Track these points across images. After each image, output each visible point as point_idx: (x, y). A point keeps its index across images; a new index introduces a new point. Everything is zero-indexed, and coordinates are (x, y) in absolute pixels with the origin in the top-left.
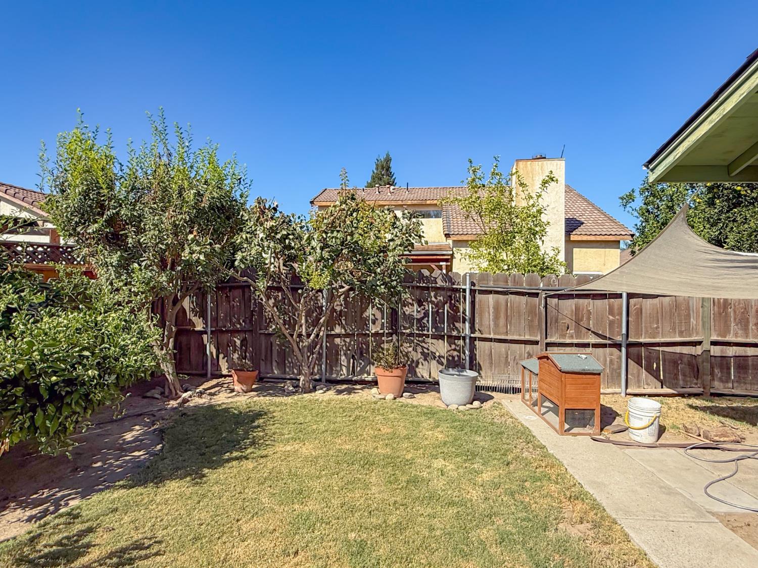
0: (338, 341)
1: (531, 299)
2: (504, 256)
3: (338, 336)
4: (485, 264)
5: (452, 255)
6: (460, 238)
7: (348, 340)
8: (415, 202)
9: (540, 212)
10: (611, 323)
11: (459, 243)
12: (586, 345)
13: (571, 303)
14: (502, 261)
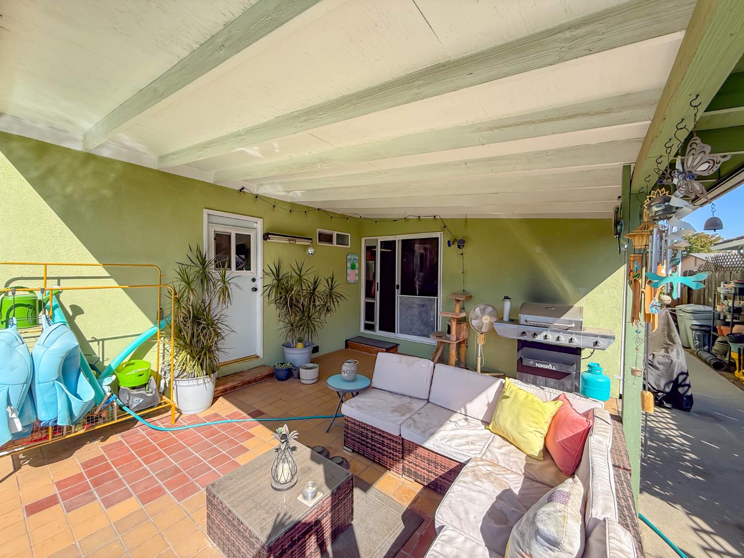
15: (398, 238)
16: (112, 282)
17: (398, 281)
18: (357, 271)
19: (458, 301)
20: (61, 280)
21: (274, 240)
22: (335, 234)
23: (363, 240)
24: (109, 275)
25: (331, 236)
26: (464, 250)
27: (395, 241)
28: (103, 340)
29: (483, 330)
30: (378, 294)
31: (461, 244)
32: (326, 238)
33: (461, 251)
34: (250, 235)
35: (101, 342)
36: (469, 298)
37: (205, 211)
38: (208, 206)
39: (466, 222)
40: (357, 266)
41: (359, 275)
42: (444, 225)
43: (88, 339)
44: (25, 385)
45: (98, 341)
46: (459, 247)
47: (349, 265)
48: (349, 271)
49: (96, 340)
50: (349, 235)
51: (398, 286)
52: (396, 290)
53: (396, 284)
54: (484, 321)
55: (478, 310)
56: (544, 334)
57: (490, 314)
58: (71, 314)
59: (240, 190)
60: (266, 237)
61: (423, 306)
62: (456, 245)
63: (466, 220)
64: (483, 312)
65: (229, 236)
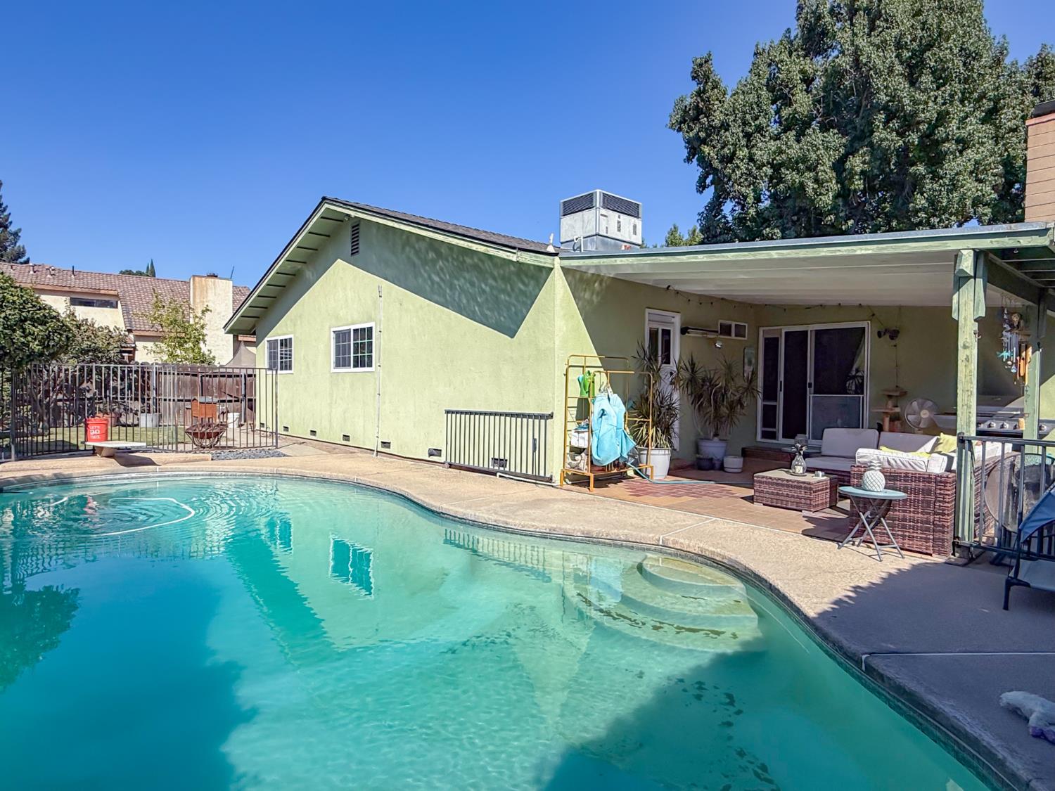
0: (60, 404)
1: (193, 378)
2: (178, 352)
3: (60, 400)
4: (165, 358)
5: (135, 348)
6: (142, 334)
7: (68, 403)
8: (87, 290)
9: (202, 327)
10: (238, 390)
11: (139, 338)
12: (224, 401)
13: (217, 379)
14: (177, 356)
15: (811, 328)
17: (810, 378)
19: (890, 397)
21: (693, 334)
22: (733, 324)
23: (761, 330)
25: (730, 327)
26: (896, 341)
27: (807, 332)
29: (922, 426)
30: (781, 395)
31: (894, 334)
32: (726, 330)
33: (893, 342)
34: (671, 331)
36: (904, 394)
37: (646, 310)
38: (648, 306)
39: (900, 309)
40: (753, 361)
42: (872, 312)
46: (892, 338)
47: (746, 360)
48: (746, 368)
50: (746, 325)
51: (810, 384)
52: (808, 389)
53: (808, 381)
54: (923, 416)
55: (915, 404)
56: (988, 423)
57: (930, 409)
59: (667, 289)
60: (684, 331)
61: (844, 406)
62: (887, 336)
63: (900, 308)
64: (921, 407)
65: (657, 331)
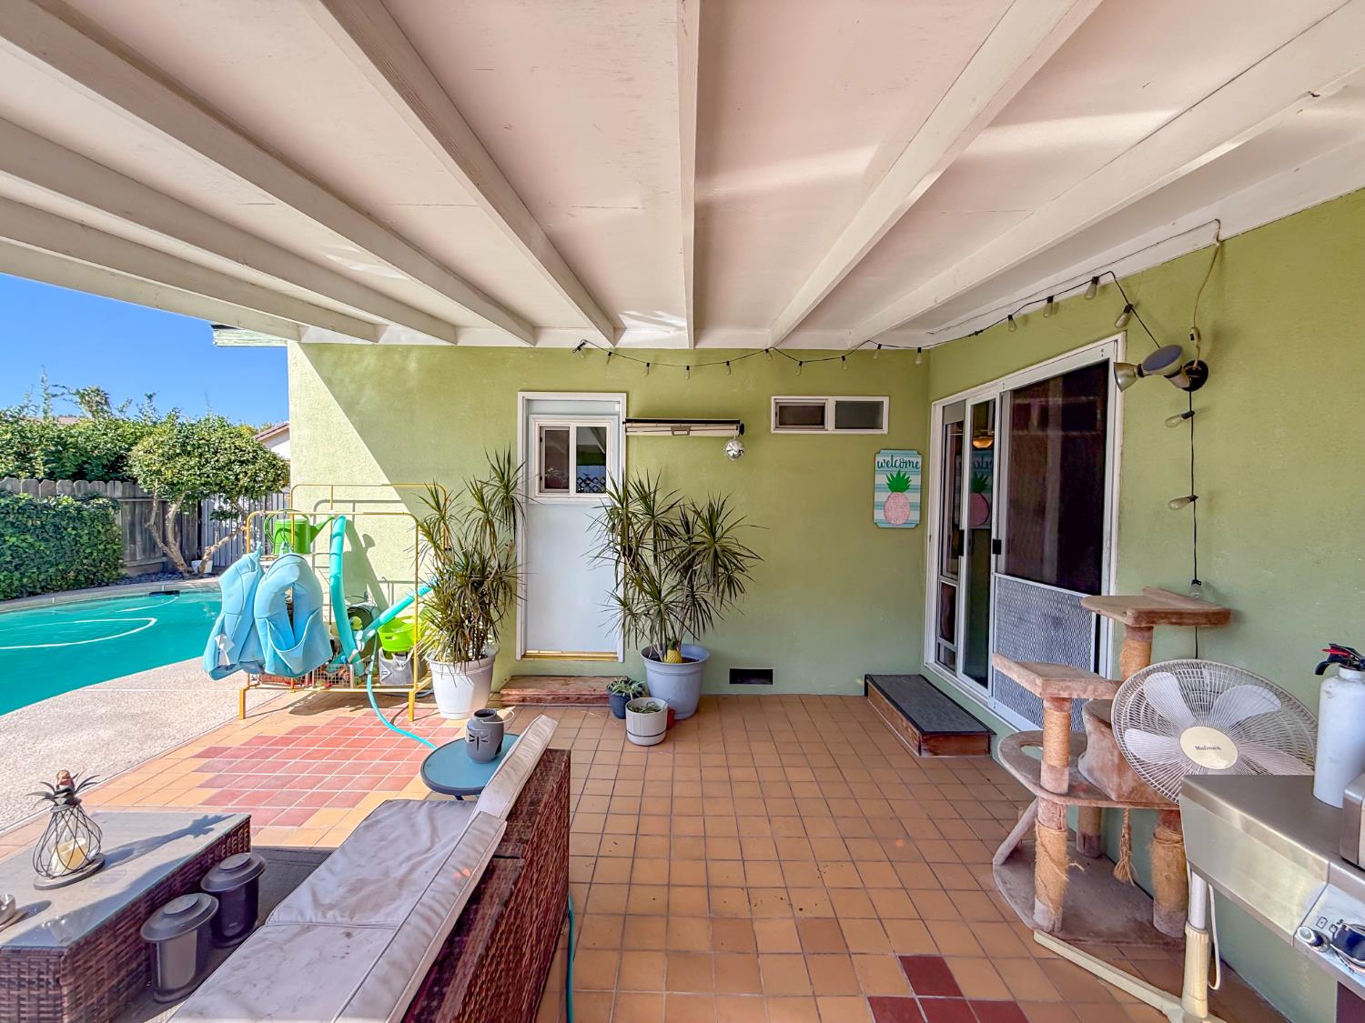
15: (1001, 388)
16: (402, 508)
17: (998, 527)
18: (914, 497)
20: (356, 504)
22: (831, 403)
23: (936, 407)
24: (398, 498)
25: (821, 409)
26: (1201, 397)
28: (393, 582)
30: (963, 565)
32: (805, 416)
34: (605, 428)
35: (391, 585)
37: (520, 395)
38: (525, 387)
40: (915, 480)
41: (923, 507)
42: (1129, 301)
43: (379, 578)
44: (240, 617)
45: (388, 582)
47: (882, 479)
48: (880, 497)
49: (386, 581)
50: (885, 400)
51: (998, 543)
52: (993, 556)
53: (993, 535)
58: (364, 545)
59: (579, 348)
65: (566, 433)
